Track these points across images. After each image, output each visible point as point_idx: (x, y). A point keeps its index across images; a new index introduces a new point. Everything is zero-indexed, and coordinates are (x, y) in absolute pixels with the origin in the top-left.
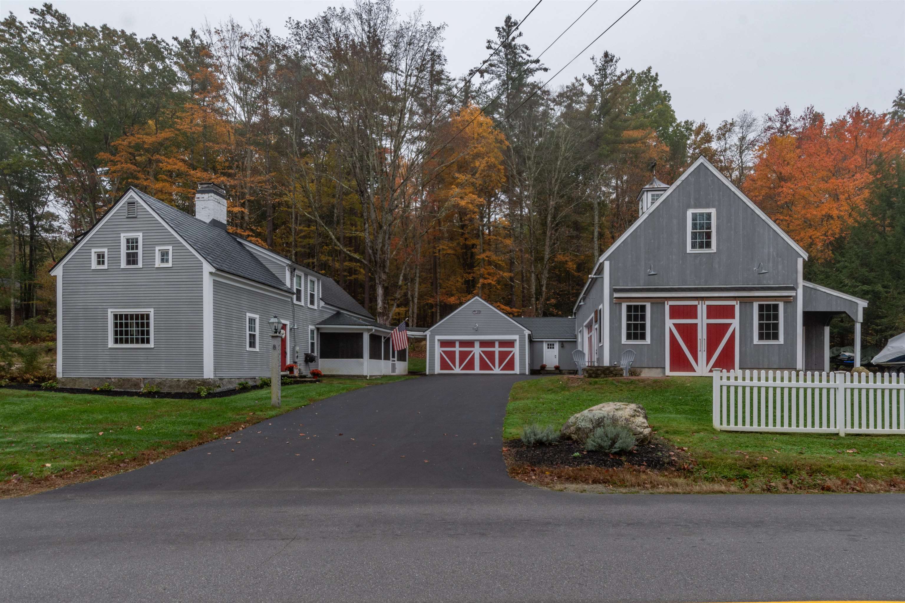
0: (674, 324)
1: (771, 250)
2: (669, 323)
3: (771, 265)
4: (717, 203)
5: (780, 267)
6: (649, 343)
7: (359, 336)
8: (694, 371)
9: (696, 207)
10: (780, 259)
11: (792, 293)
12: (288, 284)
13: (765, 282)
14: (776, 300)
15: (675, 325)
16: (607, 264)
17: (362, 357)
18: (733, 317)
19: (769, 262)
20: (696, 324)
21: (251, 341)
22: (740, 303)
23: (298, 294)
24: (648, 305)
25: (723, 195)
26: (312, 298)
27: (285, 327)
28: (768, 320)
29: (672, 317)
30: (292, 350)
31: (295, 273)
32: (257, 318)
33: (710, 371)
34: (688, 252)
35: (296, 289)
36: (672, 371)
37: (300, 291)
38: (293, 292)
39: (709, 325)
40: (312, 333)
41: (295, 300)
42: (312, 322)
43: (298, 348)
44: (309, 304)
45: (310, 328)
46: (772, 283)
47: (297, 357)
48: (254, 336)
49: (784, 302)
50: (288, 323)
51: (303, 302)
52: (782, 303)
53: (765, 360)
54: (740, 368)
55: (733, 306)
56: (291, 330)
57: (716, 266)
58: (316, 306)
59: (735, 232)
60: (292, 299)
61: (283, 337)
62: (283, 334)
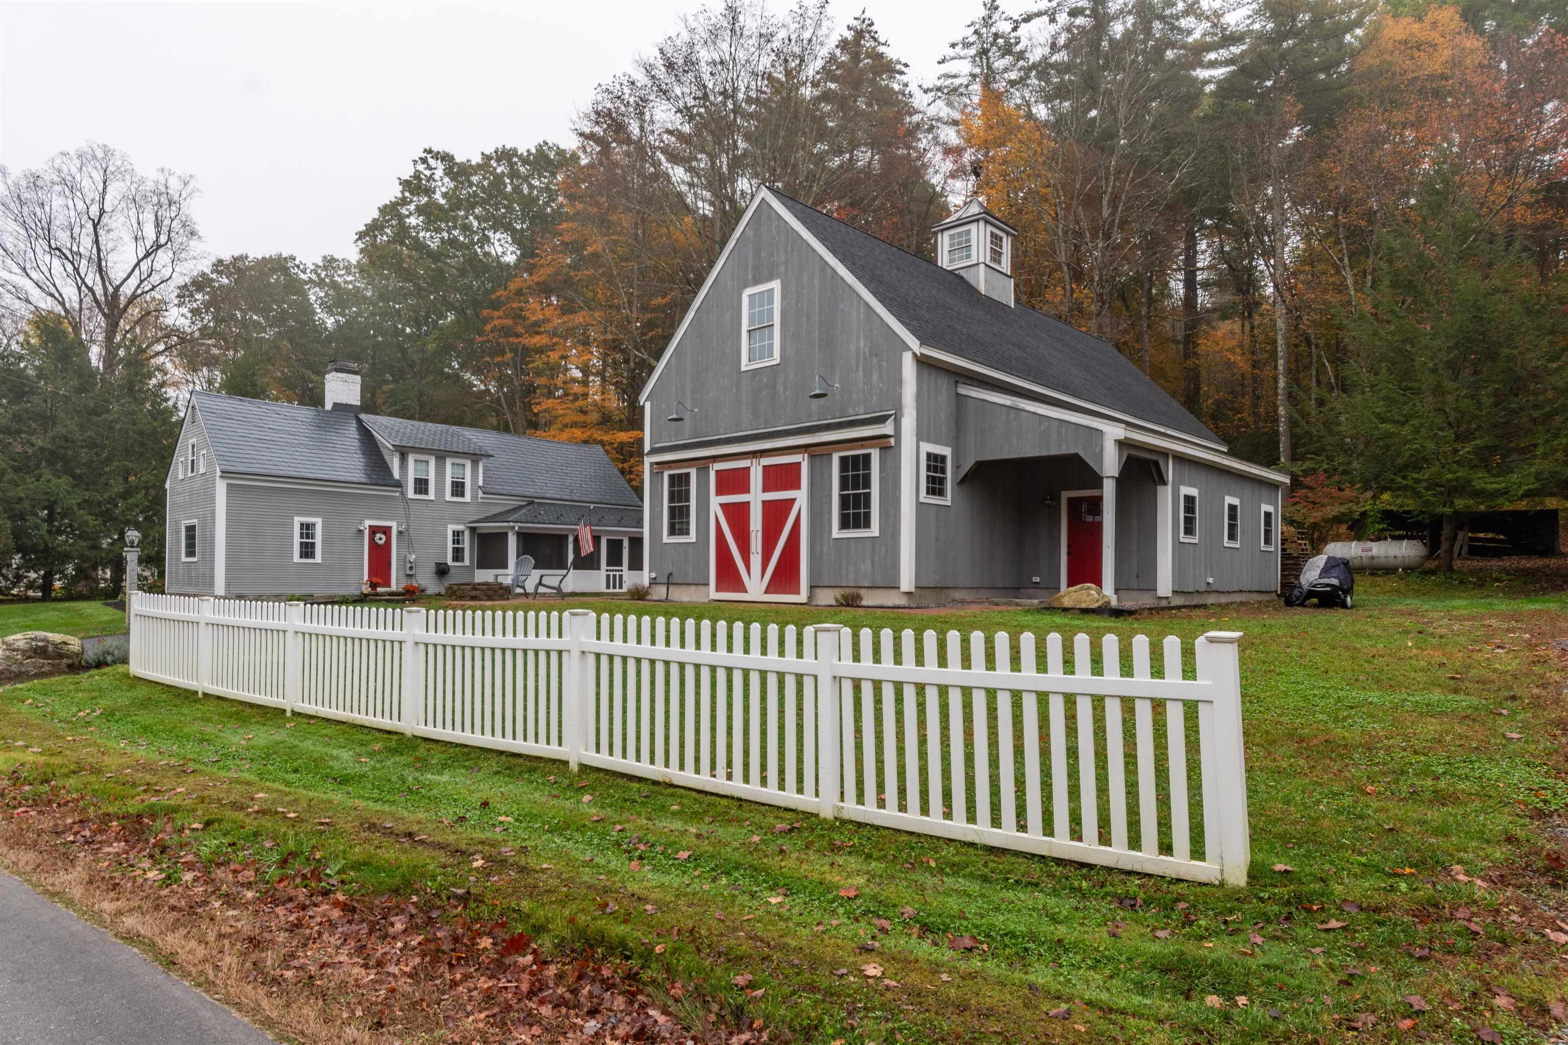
1: (862, 344)
2: (715, 502)
3: (861, 373)
4: (782, 269)
5: (875, 376)
6: (694, 540)
7: (503, 536)
8: (744, 591)
9: (756, 282)
10: (875, 360)
11: (887, 428)
12: (396, 475)
13: (851, 411)
14: (863, 447)
15: (722, 505)
16: (648, 406)
17: (505, 566)
18: (798, 487)
19: (857, 370)
20: (748, 503)
21: (307, 550)
22: (812, 457)
23: (421, 486)
24: (693, 472)
25: (792, 252)
26: (458, 488)
27: (386, 531)
28: (856, 487)
29: (719, 492)
30: (403, 560)
31: (411, 459)
32: (318, 521)
33: (766, 592)
34: (743, 369)
35: (416, 479)
36: (718, 589)
37: (426, 481)
38: (398, 484)
39: (765, 503)
40: (457, 534)
41: (411, 494)
42: (457, 521)
43: (414, 557)
44: (448, 497)
45: (451, 528)
46: (861, 411)
47: (411, 568)
48: (313, 545)
49: (881, 449)
50: (394, 525)
51: (432, 496)
52: (878, 450)
53: (851, 569)
54: (811, 587)
55: (798, 464)
56: (400, 533)
57: (780, 389)
58: (468, 498)
59: (809, 319)
60: (402, 493)
61: (381, 542)
62: (380, 539)
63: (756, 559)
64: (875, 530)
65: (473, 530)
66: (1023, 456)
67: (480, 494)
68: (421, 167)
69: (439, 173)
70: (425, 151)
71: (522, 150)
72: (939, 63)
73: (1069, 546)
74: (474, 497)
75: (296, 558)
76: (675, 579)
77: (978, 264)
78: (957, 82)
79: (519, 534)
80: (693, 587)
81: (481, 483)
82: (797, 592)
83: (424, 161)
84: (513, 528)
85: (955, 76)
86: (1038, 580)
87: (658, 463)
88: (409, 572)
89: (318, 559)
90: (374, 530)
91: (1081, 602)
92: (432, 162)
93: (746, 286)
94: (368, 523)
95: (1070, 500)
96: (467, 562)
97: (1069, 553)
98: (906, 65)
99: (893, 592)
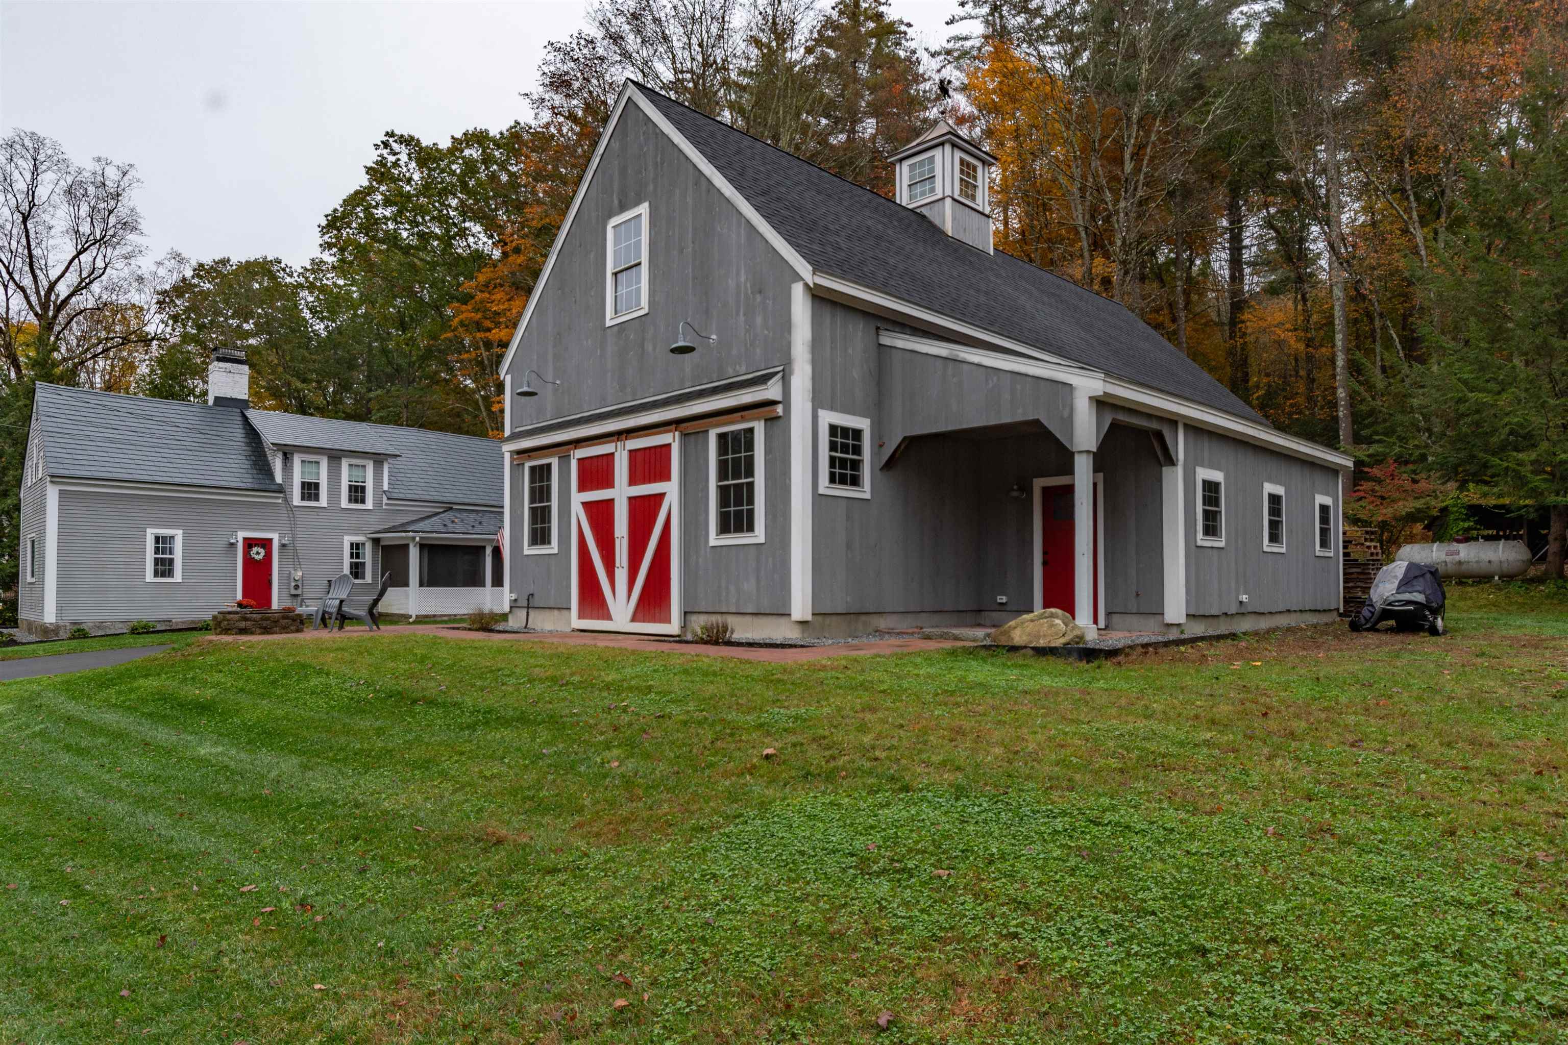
0: (583, 503)
1: (743, 279)
2: (578, 499)
3: (742, 318)
4: (651, 187)
5: (759, 320)
6: (555, 551)
7: (404, 548)
8: (609, 617)
10: (759, 298)
11: (772, 391)
12: (278, 478)
13: (730, 371)
14: (743, 419)
15: (586, 505)
16: (508, 380)
17: (406, 585)
18: (667, 478)
19: (738, 314)
20: (612, 500)
21: (164, 567)
22: (685, 436)
23: (310, 490)
24: (554, 462)
25: (662, 164)
26: (357, 493)
27: (266, 544)
28: (737, 475)
29: (582, 488)
30: (286, 578)
31: (297, 460)
32: (178, 534)
33: (634, 619)
34: (608, 323)
35: (303, 484)
36: (581, 616)
37: (317, 485)
38: (280, 490)
39: (631, 499)
40: (356, 548)
41: (297, 500)
42: (356, 532)
43: (300, 574)
44: (344, 503)
45: (347, 540)
46: (743, 369)
47: (297, 587)
48: (171, 561)
49: (766, 420)
50: (275, 537)
51: (323, 501)
52: (762, 423)
53: (732, 588)
54: (685, 613)
55: (668, 446)
56: (283, 546)
57: (649, 347)
58: (369, 504)
59: (681, 251)
60: (286, 499)
61: (258, 557)
62: (258, 553)
63: (621, 575)
64: (759, 534)
65: (376, 541)
66: (965, 426)
67: (385, 500)
68: (385, 152)
69: (404, 158)
70: (387, 134)
71: (494, 132)
72: (947, 23)
73: (1045, 553)
74: (378, 503)
75: (149, 577)
76: (536, 602)
77: (943, 199)
78: (968, 44)
79: (422, 547)
80: (556, 612)
81: (386, 487)
82: (668, 620)
83: (386, 145)
84: (414, 538)
85: (966, 39)
86: (1004, 599)
87: (520, 452)
88: (293, 592)
89: (178, 577)
90: (250, 543)
91: (1038, 637)
92: (396, 146)
93: (610, 216)
94: (241, 535)
95: (1046, 490)
96: (368, 579)
97: (1045, 563)
98: (909, 25)
99: (783, 620)
